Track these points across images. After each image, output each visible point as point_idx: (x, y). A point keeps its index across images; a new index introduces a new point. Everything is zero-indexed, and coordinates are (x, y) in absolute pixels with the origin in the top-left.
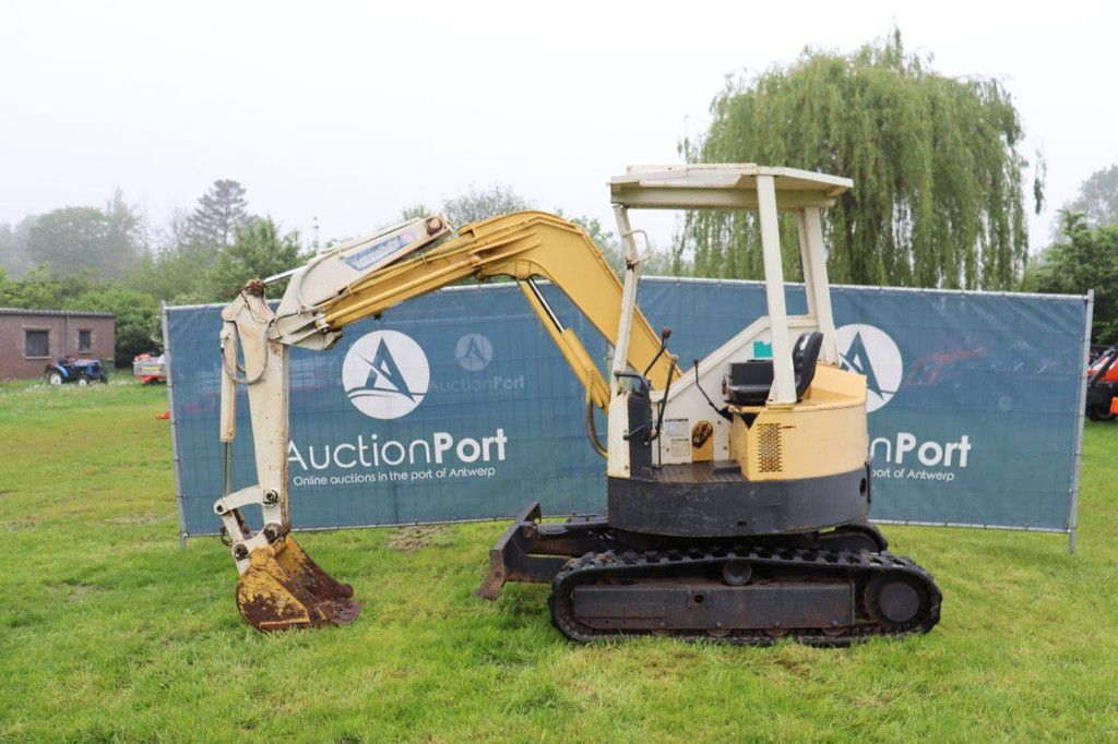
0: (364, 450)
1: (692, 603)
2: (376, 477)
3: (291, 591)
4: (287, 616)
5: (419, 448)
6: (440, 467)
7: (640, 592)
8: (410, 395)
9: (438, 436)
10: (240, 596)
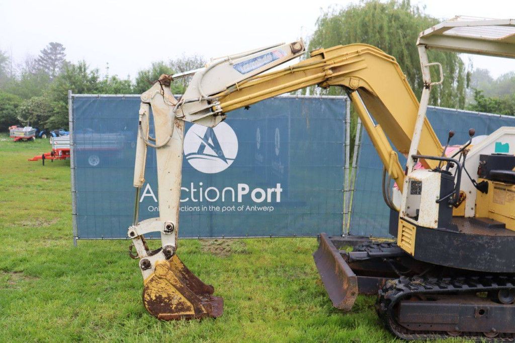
0: (194, 192)
1: (477, 315)
2: (201, 208)
3: (183, 294)
4: (178, 310)
5: (228, 192)
6: (240, 204)
7: (445, 307)
8: (225, 159)
9: (240, 186)
10: (146, 296)
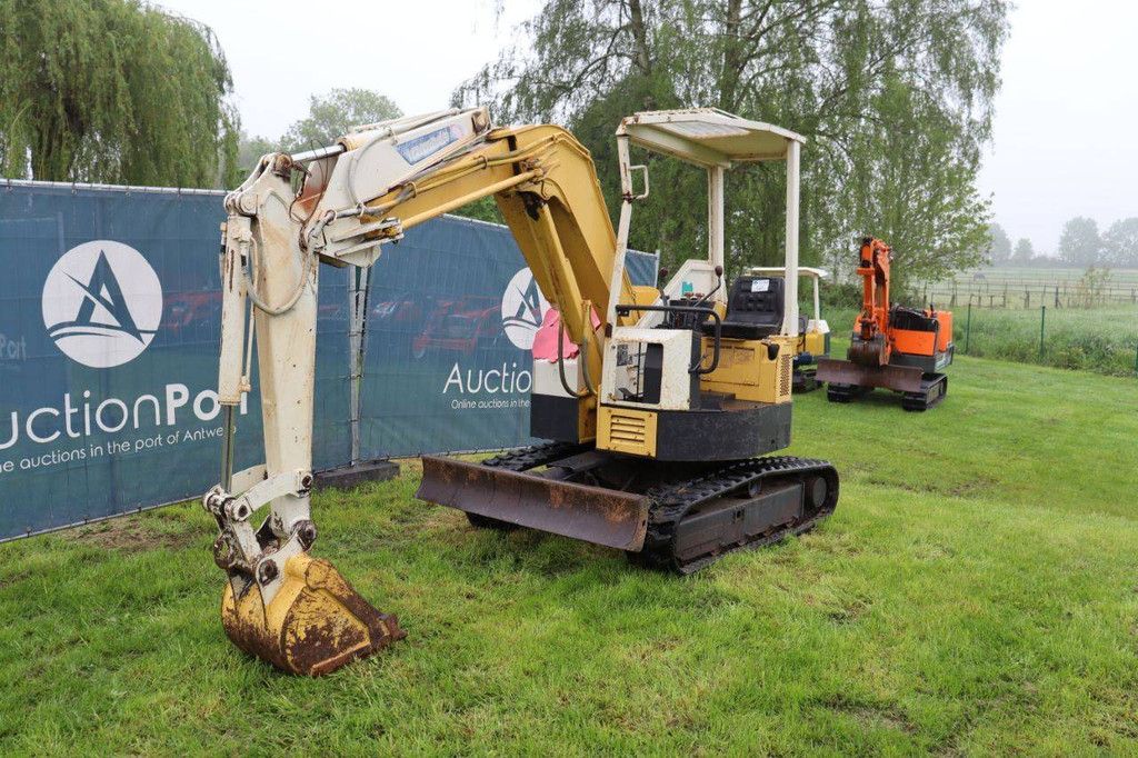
0: (72, 415)
1: (736, 519)
2: (88, 452)
3: (351, 610)
4: (344, 645)
5: (146, 406)
6: (172, 430)
7: (712, 517)
9: (171, 389)
10: (288, 636)
